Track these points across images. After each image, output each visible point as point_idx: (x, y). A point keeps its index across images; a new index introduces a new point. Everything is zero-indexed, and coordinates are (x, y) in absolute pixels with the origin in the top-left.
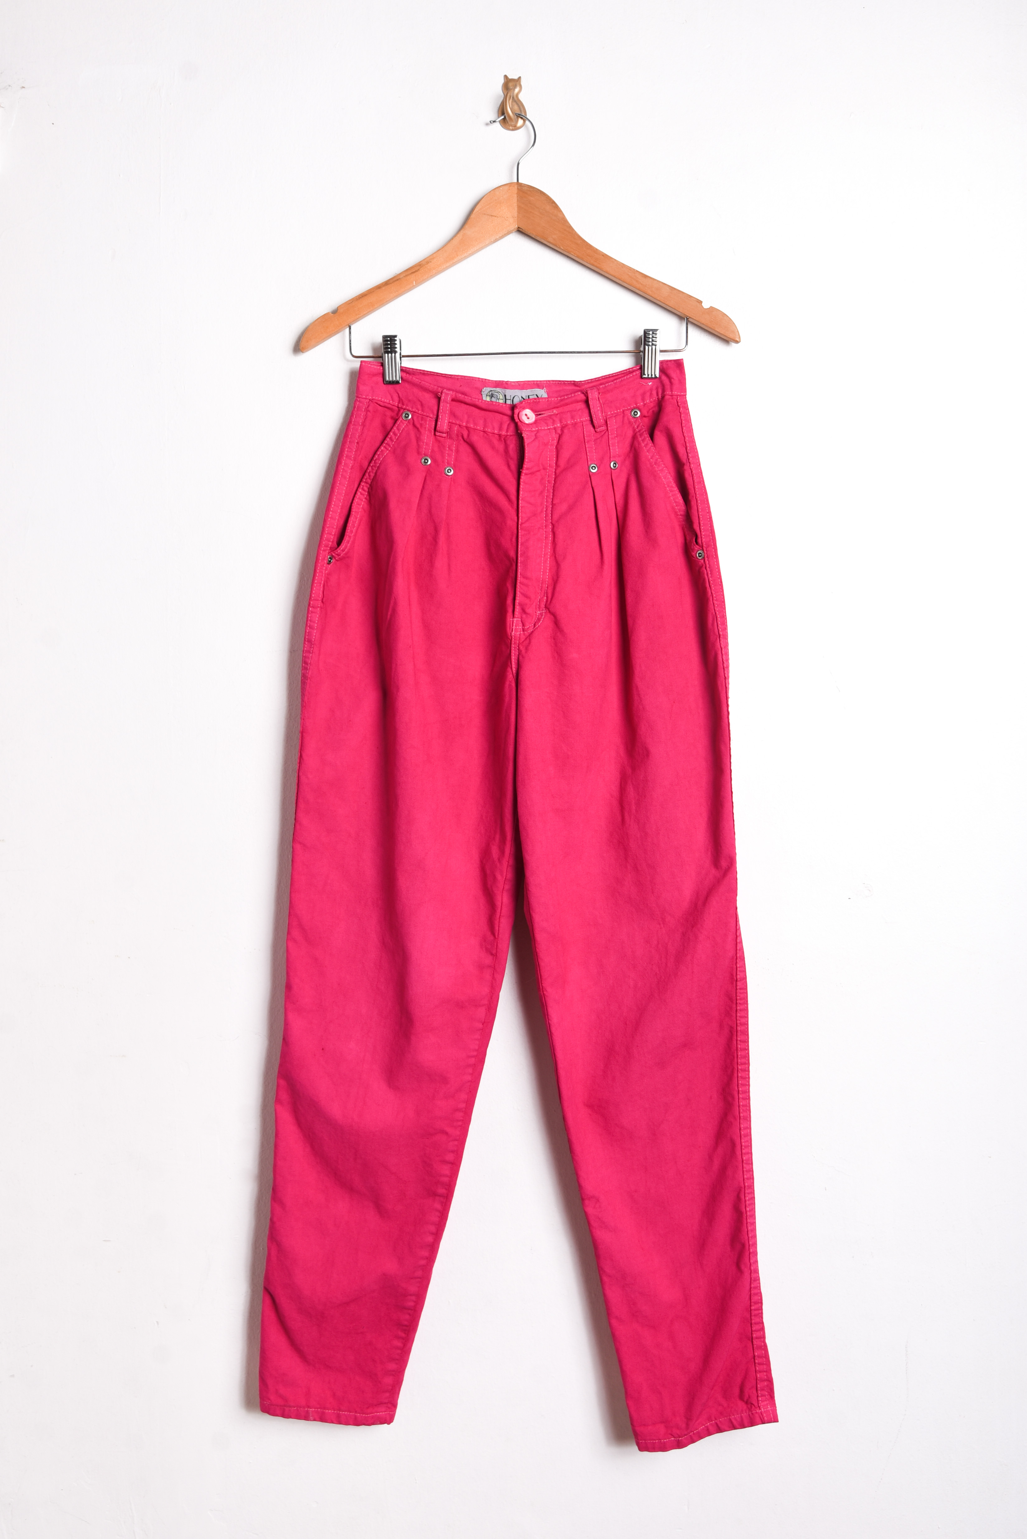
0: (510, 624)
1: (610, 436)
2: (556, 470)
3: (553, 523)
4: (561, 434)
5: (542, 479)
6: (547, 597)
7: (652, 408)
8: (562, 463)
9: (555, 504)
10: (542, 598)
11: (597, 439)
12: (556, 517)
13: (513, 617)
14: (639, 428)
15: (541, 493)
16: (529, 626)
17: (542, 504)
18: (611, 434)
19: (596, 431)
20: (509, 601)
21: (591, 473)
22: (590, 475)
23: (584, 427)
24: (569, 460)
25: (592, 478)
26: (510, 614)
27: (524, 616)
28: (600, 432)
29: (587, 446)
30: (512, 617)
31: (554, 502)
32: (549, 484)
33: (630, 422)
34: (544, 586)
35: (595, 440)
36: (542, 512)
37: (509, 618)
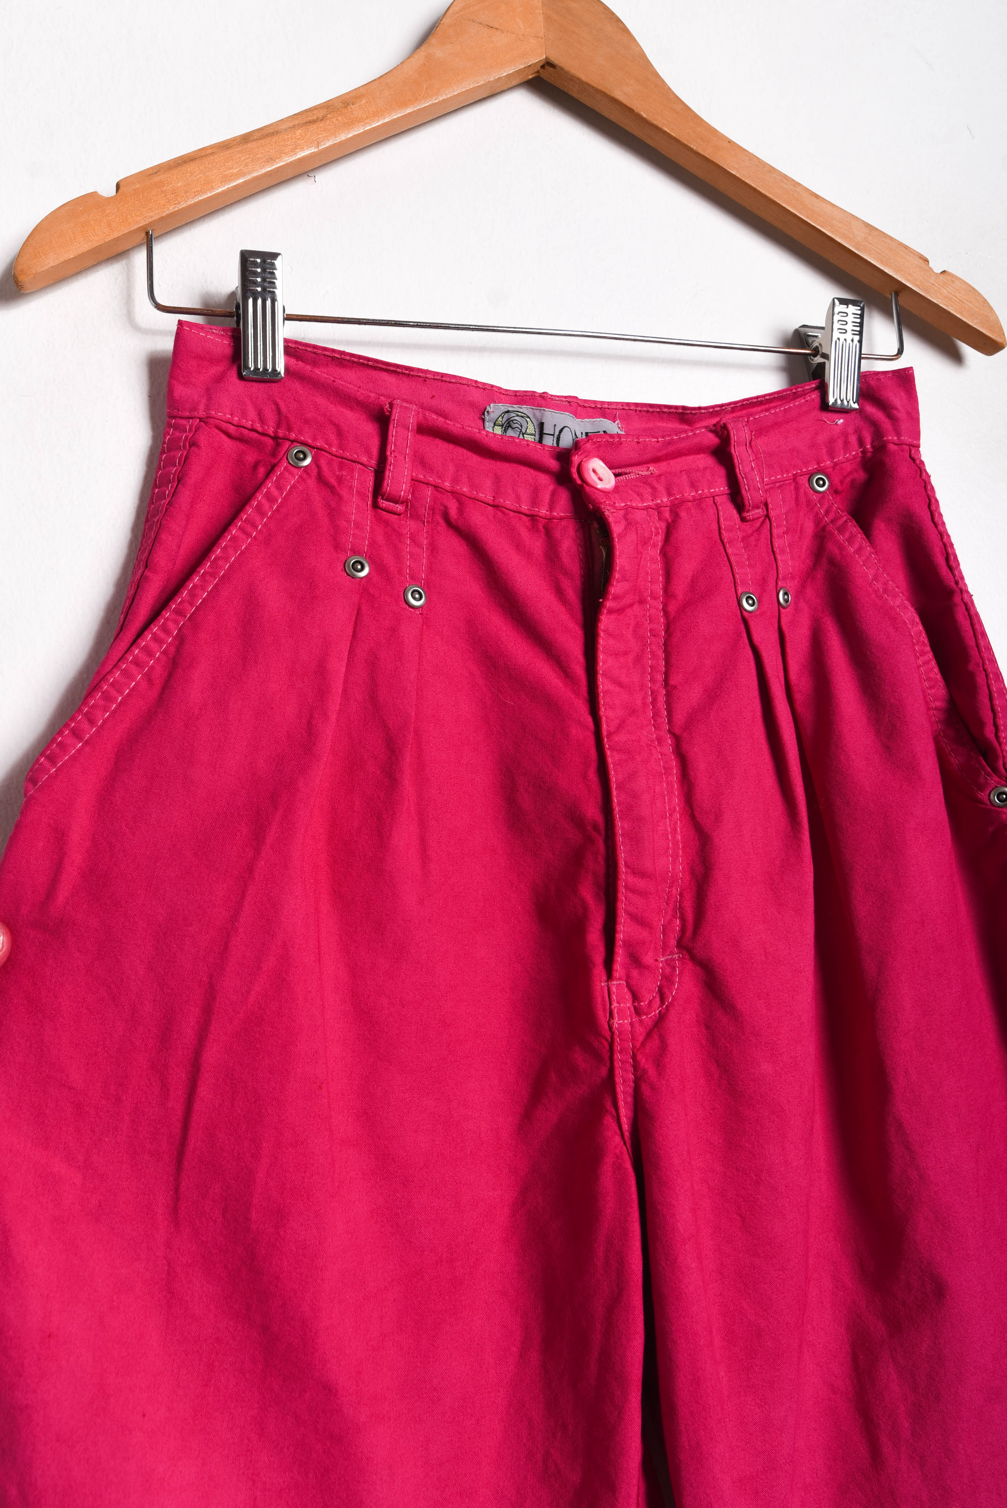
0: (603, 997)
1: (775, 531)
2: (665, 605)
3: (677, 731)
4: (674, 521)
5: (638, 626)
6: (683, 920)
7: (850, 473)
8: (680, 588)
9: (675, 687)
10: (670, 922)
11: (749, 537)
12: (680, 717)
13: (610, 977)
14: (832, 516)
15: (638, 659)
16: (649, 995)
17: (642, 686)
18: (778, 527)
19: (743, 520)
20: (594, 936)
21: (746, 614)
22: (744, 619)
23: (720, 508)
24: (694, 580)
25: (752, 624)
26: (599, 971)
27: (635, 973)
28: (753, 520)
29: (729, 551)
30: (604, 978)
31: (672, 682)
32: (653, 639)
33: (809, 502)
34: (674, 891)
35: (744, 539)
36: (644, 704)
37: (600, 983)
